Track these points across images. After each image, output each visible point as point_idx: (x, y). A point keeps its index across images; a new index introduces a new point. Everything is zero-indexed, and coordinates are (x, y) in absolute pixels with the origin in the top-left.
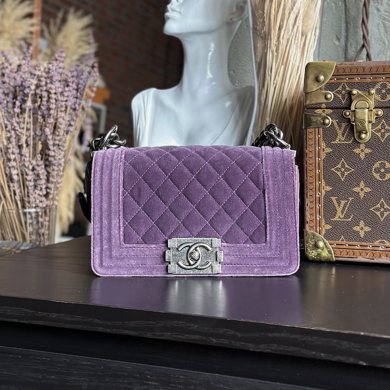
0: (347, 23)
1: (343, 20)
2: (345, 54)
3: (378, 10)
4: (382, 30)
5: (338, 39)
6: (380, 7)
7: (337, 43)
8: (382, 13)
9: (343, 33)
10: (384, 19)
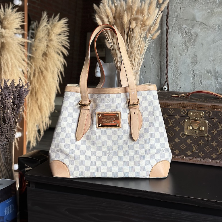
0: (161, 72)
1: (160, 71)
2: (160, 82)
3: (171, 69)
4: (173, 76)
5: (158, 77)
6: (172, 68)
7: (158, 78)
8: (173, 70)
9: (160, 75)
10: (173, 72)
